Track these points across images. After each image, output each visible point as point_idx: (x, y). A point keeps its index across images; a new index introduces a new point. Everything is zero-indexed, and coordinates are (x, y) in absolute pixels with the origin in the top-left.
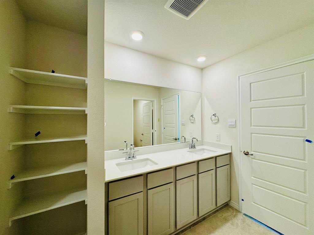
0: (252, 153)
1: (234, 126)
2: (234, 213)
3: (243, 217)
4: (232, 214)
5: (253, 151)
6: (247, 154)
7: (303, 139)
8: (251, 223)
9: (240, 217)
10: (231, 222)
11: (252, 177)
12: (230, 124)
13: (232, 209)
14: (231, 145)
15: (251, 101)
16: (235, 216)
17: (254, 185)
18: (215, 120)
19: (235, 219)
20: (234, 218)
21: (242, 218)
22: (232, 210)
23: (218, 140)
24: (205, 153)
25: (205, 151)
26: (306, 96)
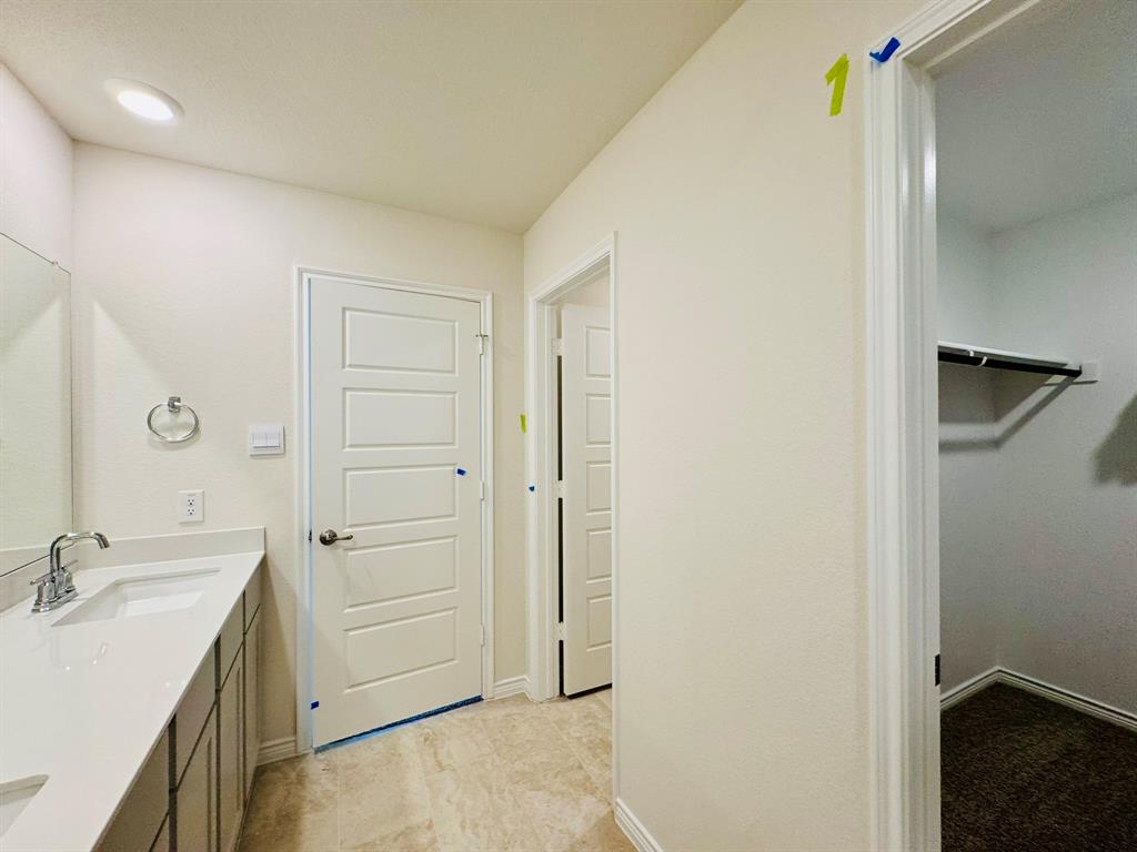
0: (347, 531)
1: (272, 452)
2: (293, 775)
3: (320, 761)
4: (291, 783)
5: (350, 526)
6: (328, 540)
7: (452, 468)
8: (352, 756)
9: (315, 767)
10: (310, 805)
11: (343, 610)
12: (262, 443)
13: (273, 771)
14: (262, 527)
15: (343, 367)
16: (301, 780)
17: (351, 633)
18: (170, 429)
19: (307, 785)
20: (304, 788)
21: (322, 766)
22: (279, 775)
23: (193, 518)
24: (125, 600)
25: (127, 590)
26: (457, 375)
